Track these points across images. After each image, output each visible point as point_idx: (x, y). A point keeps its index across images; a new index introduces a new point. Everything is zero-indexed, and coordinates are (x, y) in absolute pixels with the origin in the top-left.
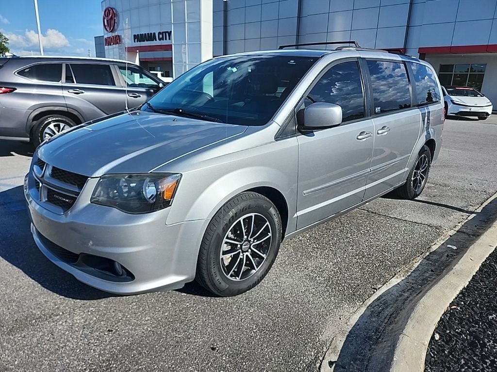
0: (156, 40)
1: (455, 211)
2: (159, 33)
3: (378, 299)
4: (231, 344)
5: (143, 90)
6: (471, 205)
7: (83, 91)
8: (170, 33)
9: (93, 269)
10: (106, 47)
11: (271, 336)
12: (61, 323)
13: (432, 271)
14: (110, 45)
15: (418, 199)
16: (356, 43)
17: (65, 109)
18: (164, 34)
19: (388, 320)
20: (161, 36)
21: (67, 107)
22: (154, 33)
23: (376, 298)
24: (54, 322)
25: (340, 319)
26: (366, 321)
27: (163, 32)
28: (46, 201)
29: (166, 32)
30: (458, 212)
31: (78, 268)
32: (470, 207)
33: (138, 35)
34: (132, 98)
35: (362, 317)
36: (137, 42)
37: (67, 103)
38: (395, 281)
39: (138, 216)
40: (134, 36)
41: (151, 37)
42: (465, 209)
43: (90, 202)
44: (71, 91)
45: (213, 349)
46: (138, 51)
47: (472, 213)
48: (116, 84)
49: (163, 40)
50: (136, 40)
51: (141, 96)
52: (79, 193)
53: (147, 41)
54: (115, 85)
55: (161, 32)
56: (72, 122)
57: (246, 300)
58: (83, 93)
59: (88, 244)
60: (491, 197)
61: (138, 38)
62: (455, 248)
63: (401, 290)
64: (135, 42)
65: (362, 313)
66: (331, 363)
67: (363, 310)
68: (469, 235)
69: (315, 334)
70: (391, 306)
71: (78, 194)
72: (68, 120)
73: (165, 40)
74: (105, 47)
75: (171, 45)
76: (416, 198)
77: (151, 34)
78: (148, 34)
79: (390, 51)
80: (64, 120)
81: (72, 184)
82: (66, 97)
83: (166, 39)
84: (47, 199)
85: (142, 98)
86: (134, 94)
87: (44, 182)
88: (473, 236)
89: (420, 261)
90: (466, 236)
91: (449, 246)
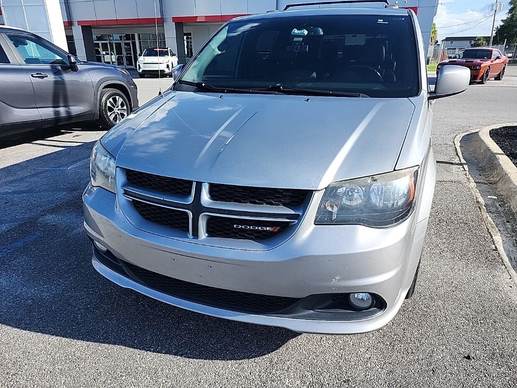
1: (449, 165)
9: (312, 311)
13: (508, 222)
23: (507, 258)
28: (208, 237)
30: (451, 165)
32: (453, 159)
34: (37, 79)
38: (498, 239)
42: (453, 162)
43: (314, 225)
45: (468, 358)
47: (462, 164)
48: (10, 60)
51: (49, 75)
54: (10, 63)
59: (332, 281)
60: (456, 148)
62: (495, 197)
63: (512, 246)
68: (487, 184)
81: (272, 204)
84: (207, 235)
85: (51, 78)
86: (37, 74)
87: (205, 210)
88: (491, 184)
89: (488, 215)
90: (487, 186)
91: (489, 197)
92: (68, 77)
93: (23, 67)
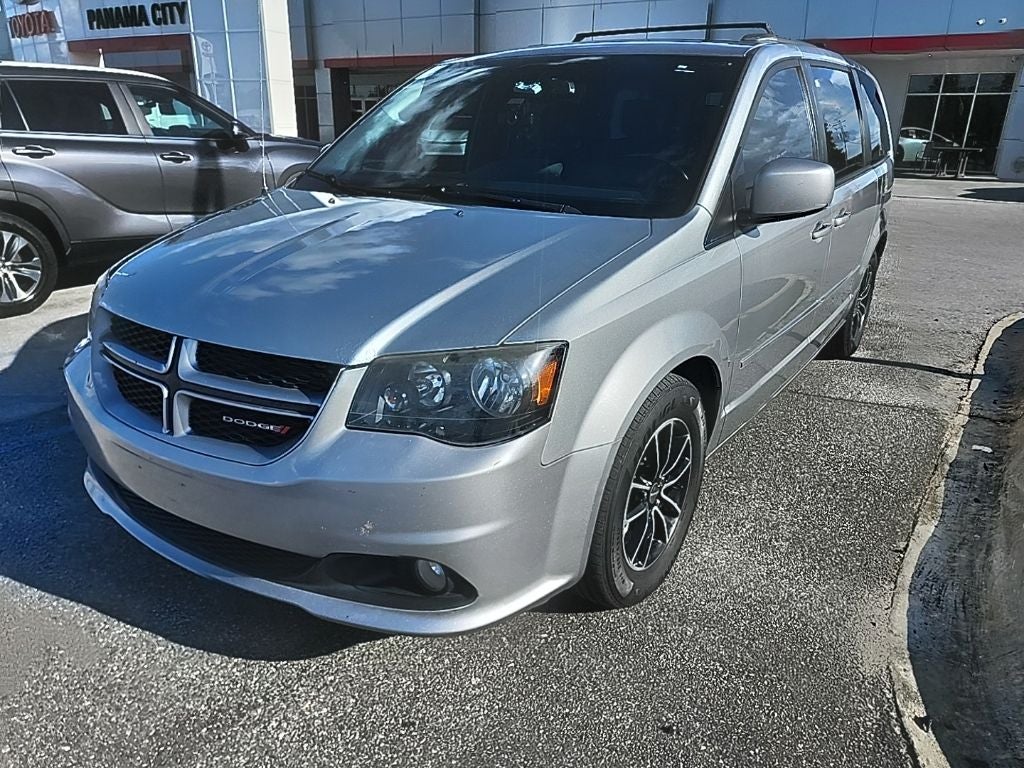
0: (148, 24)
1: (941, 375)
2: (155, 7)
3: (918, 572)
4: (697, 713)
5: (189, 142)
6: (960, 362)
7: (53, 151)
8: (182, 8)
10: (16, 41)
11: (766, 683)
12: (274, 724)
13: (976, 501)
14: (26, 36)
15: (857, 356)
16: (768, 27)
17: (12, 196)
18: (167, 8)
19: (964, 612)
20: (159, 14)
21: (15, 192)
22: (142, 8)
23: (913, 570)
24: (256, 725)
25: (874, 624)
26: (923, 621)
27: (164, 5)
28: (189, 434)
29: (171, 5)
30: (945, 376)
31: (309, 587)
32: (961, 365)
33: (98, 10)
34: (170, 162)
35: (911, 613)
36: (98, 27)
37: (13, 180)
38: (926, 530)
39: (486, 452)
40: (90, 12)
41: (134, 16)
42: (956, 370)
43: (344, 428)
44: (21, 149)
45: (668, 730)
46: (100, 50)
47: (971, 377)
48: (128, 130)
49: (166, 23)
50: (95, 23)
51: (191, 157)
52: (319, 408)
53: (124, 26)
54: (127, 133)
55: (160, 3)
56: (30, 228)
57: (662, 609)
58: (51, 154)
59: (360, 531)
60: (984, 342)
61: (98, 18)
62: (988, 450)
63: (946, 548)
64: (91, 27)
65: (907, 606)
66: (919, 721)
67: (904, 600)
68: (994, 421)
69: (848, 665)
70: (950, 582)
71: (314, 411)
72: (20, 223)
73: (170, 25)
74: (12, 40)
75: (189, 35)
76: (853, 355)
77: (133, 8)
78: (125, 8)
79: (820, 44)
80: (11, 222)
81: (282, 385)
82: (9, 164)
83: (173, 22)
84: (189, 429)
85: (193, 161)
86: (171, 154)
87: (183, 386)
88: (1003, 422)
89: (942, 484)
90: (992, 425)
91: (975, 447)
92: (226, 162)
93: (148, 141)
